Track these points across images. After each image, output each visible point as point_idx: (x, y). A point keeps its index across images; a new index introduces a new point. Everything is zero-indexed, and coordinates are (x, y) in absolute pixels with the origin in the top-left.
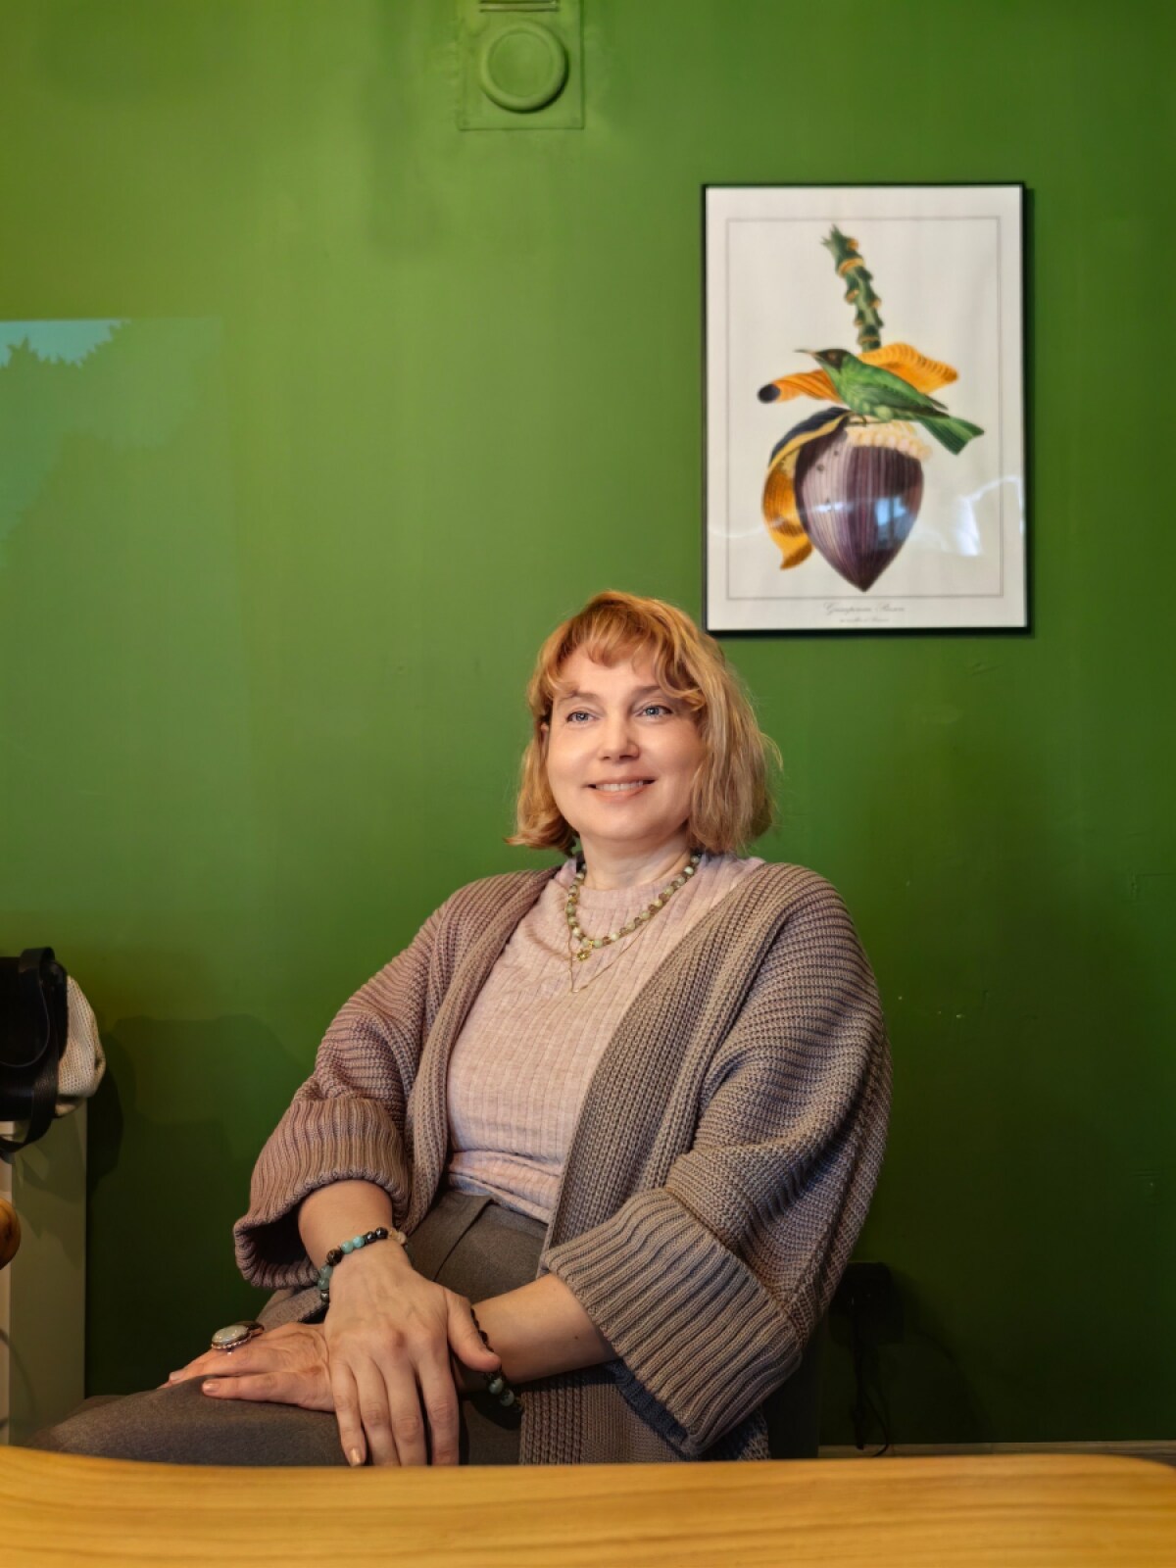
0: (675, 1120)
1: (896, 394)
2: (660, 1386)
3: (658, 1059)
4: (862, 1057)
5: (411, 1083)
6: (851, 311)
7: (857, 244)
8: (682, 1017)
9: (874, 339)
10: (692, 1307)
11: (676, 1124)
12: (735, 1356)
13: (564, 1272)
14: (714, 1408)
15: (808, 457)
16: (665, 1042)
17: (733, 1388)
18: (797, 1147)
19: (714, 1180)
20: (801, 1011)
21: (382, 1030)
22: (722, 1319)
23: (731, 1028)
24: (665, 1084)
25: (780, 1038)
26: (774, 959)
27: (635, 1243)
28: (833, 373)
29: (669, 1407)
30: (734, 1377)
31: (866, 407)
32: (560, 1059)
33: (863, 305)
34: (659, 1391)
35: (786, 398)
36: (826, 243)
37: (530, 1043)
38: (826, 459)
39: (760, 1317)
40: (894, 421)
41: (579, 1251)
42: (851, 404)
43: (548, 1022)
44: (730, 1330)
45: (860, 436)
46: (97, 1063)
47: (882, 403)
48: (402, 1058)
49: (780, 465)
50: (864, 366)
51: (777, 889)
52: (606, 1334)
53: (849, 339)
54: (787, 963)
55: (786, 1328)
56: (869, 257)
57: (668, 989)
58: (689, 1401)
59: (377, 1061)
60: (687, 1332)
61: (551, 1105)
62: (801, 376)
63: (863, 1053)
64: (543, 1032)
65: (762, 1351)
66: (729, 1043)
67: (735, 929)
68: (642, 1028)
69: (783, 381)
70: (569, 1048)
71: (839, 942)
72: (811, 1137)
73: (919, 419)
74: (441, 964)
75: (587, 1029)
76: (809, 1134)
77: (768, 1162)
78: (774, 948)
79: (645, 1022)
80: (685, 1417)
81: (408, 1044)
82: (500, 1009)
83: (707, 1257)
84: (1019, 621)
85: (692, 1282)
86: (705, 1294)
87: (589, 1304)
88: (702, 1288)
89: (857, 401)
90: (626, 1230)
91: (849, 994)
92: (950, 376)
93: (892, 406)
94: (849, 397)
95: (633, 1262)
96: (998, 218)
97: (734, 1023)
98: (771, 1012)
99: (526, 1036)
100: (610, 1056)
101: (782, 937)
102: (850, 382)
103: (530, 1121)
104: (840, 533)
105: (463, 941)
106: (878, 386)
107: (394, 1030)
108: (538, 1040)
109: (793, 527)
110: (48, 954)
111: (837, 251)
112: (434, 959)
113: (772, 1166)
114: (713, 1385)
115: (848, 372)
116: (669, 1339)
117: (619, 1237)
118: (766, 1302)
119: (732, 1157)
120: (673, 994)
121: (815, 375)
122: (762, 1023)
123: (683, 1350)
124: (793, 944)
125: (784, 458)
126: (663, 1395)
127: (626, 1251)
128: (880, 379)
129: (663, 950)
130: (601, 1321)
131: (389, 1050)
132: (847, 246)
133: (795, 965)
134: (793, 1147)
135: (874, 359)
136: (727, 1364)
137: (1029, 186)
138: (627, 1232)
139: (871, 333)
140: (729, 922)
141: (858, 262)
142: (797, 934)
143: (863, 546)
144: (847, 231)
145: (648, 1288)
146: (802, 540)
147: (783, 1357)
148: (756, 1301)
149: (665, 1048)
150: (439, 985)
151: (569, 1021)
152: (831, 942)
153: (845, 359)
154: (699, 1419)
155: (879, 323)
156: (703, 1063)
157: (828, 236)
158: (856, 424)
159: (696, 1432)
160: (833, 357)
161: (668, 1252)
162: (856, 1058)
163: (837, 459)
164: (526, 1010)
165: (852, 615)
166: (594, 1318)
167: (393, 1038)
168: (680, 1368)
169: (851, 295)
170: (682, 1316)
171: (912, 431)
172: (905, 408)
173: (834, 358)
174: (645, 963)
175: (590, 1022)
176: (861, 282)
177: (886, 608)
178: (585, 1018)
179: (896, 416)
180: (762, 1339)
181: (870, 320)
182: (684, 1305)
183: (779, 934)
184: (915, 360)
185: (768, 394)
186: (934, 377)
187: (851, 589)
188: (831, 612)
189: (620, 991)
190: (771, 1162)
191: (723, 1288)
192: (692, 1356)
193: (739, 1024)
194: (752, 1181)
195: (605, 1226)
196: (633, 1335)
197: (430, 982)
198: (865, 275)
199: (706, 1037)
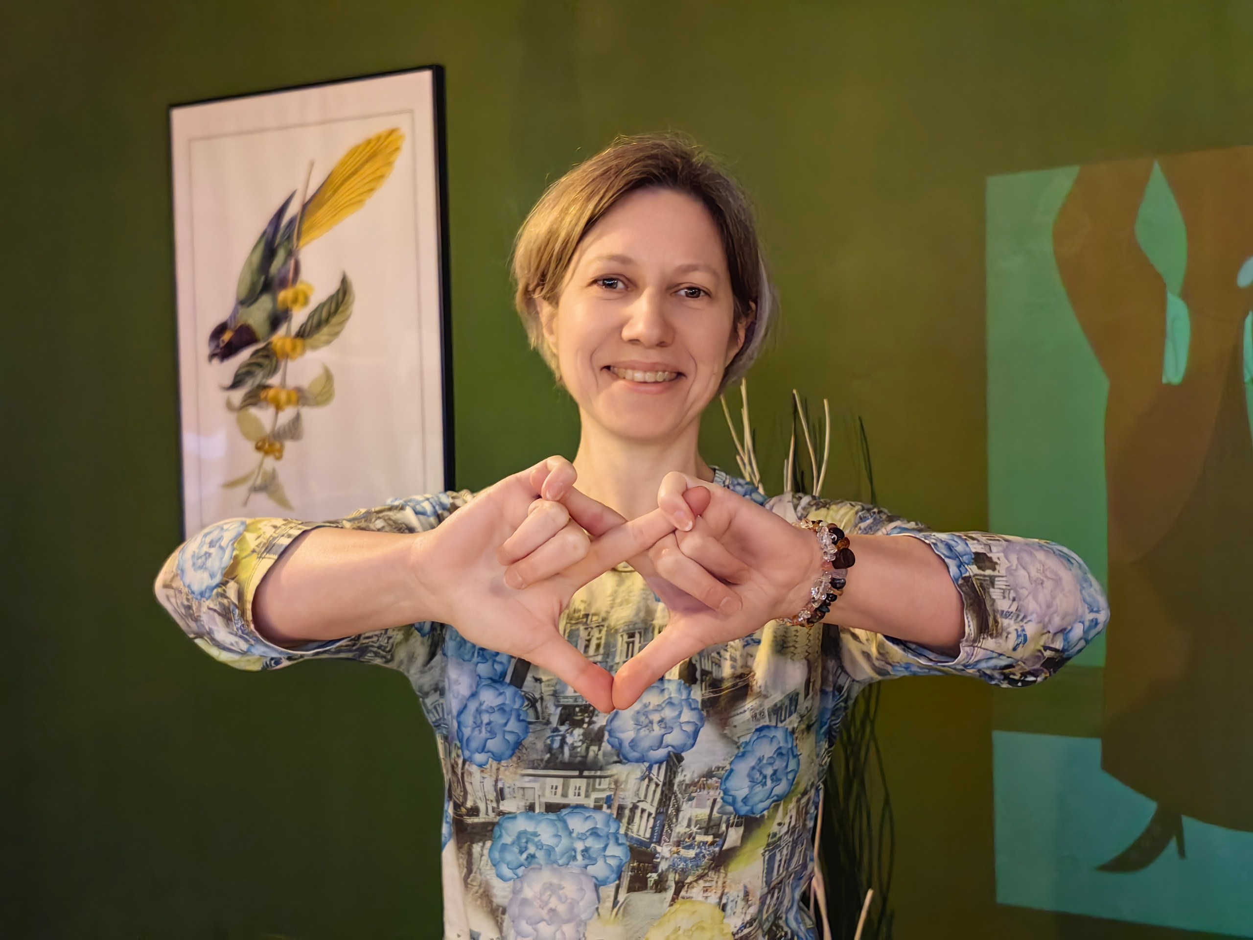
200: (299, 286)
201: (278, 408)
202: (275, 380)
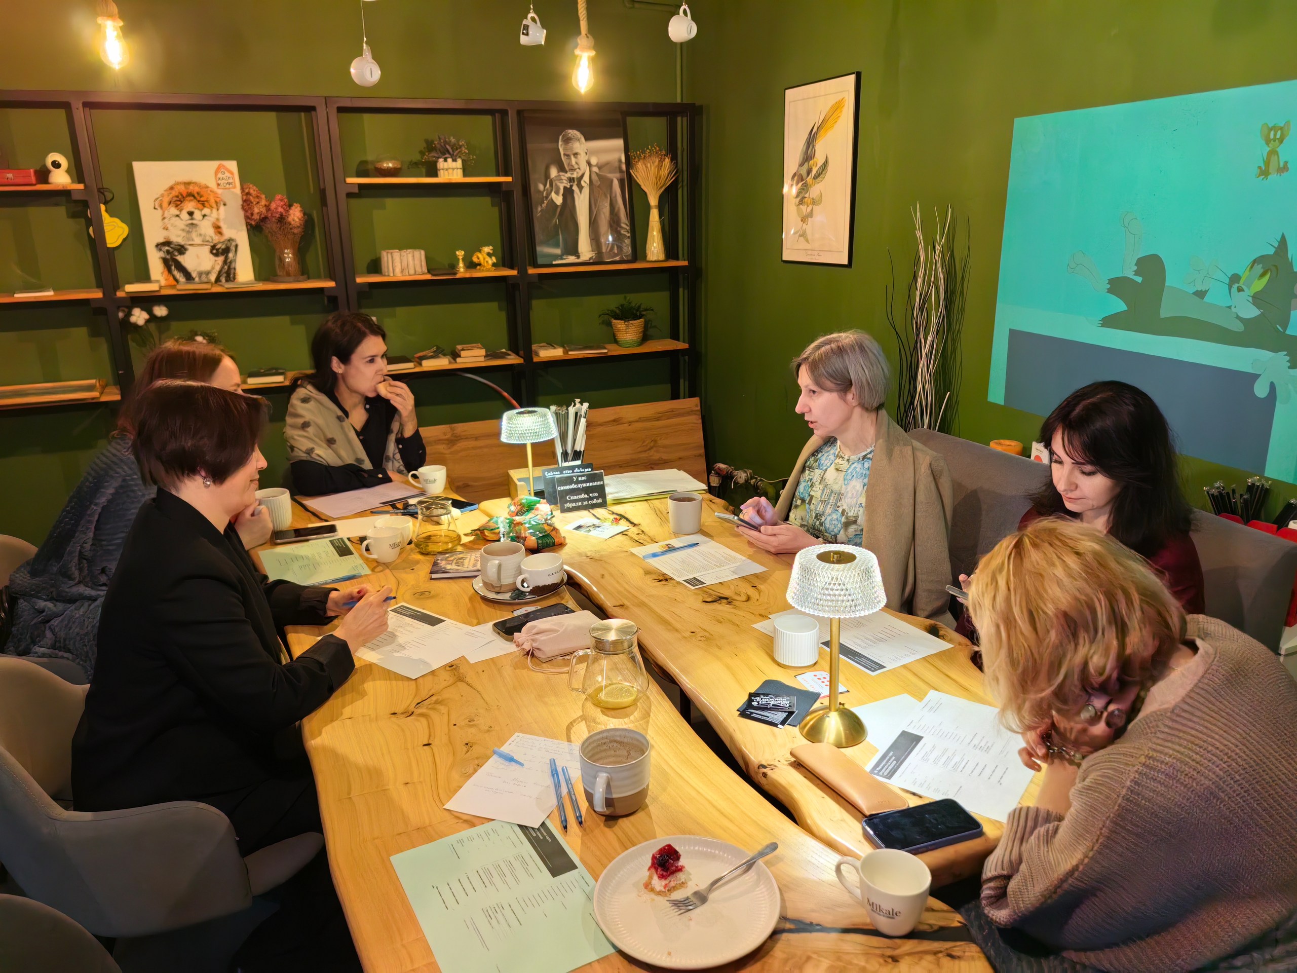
200: (815, 159)
201: (808, 206)
202: (807, 195)
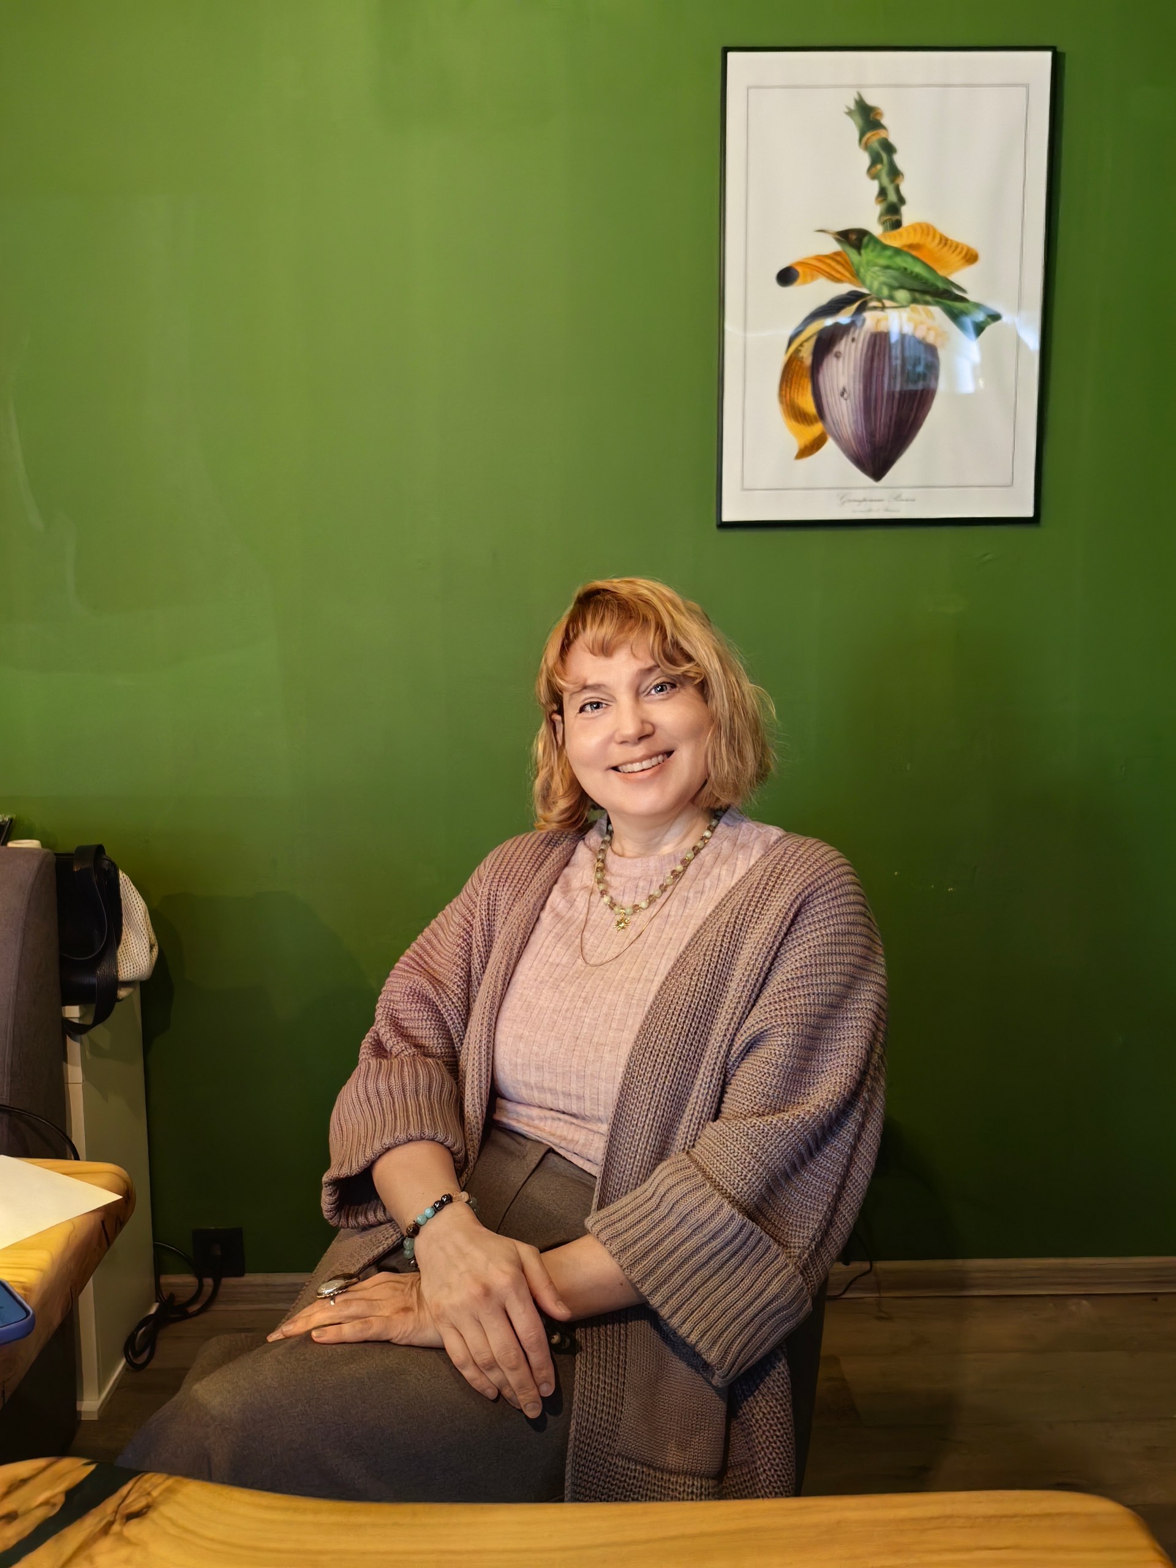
0: (702, 1090)
1: (916, 277)
2: (689, 1330)
3: (687, 1035)
4: (871, 1030)
5: (461, 1040)
6: (874, 187)
7: (881, 114)
8: (708, 995)
9: (895, 218)
10: (714, 1264)
11: (703, 1095)
12: (752, 1303)
13: (604, 1236)
14: (735, 1348)
15: (826, 344)
16: (693, 1019)
17: (751, 1330)
18: (811, 1117)
19: (736, 1149)
20: (815, 988)
21: (432, 995)
22: (740, 1273)
23: (753, 1006)
24: (694, 1057)
25: (797, 1015)
26: (793, 940)
27: (663, 1210)
28: (853, 254)
29: (697, 1349)
30: (751, 1321)
31: (885, 291)
32: (597, 1033)
33: (886, 181)
34: (688, 1336)
35: (805, 282)
36: (850, 113)
37: (569, 1015)
38: (843, 346)
39: (772, 1269)
40: (913, 306)
41: (615, 1217)
42: (870, 289)
43: (583, 995)
44: (747, 1282)
45: (878, 321)
46: (152, 947)
47: (902, 287)
48: (452, 1020)
49: (797, 351)
50: (885, 247)
51: (793, 871)
52: (642, 1290)
53: (870, 219)
54: (804, 943)
55: (795, 1276)
56: (894, 130)
57: (695, 969)
58: (714, 1343)
59: (428, 1022)
60: (711, 1284)
61: (592, 1075)
62: (820, 258)
63: (870, 1025)
64: (579, 1004)
65: (774, 1298)
66: (750, 1021)
67: (754, 911)
68: (673, 1007)
69: (801, 263)
70: (605, 1021)
71: (851, 918)
72: (823, 1107)
73: (938, 303)
74: (483, 929)
75: (620, 1004)
76: (822, 1104)
77: (784, 1132)
78: (793, 929)
79: (675, 1001)
80: (712, 1357)
81: (456, 1007)
82: (539, 979)
83: (727, 1225)
84: (1029, 512)
85: (714, 1243)
86: (725, 1253)
87: (625, 1266)
88: (722, 1249)
89: (876, 285)
90: (655, 1197)
91: (860, 968)
92: (971, 258)
93: (911, 290)
94: (868, 280)
95: (662, 1226)
96: (1027, 86)
97: (756, 1001)
98: (789, 990)
99: (565, 1007)
100: (644, 1031)
101: (799, 919)
102: (869, 264)
103: (574, 1088)
104: (856, 422)
105: (502, 905)
106: (898, 269)
107: (443, 995)
108: (577, 1012)
109: (809, 415)
110: (100, 849)
111: (860, 121)
112: (476, 923)
113: (788, 1135)
114: (734, 1328)
115: (868, 254)
116: (696, 1292)
117: (649, 1203)
118: (778, 1255)
119: (752, 1129)
120: (699, 974)
121: (834, 256)
122: (780, 1001)
123: (708, 1300)
124: (810, 924)
125: (801, 345)
126: (693, 1339)
127: (656, 1216)
128: (900, 261)
129: (688, 928)
130: (636, 1280)
131: (438, 1011)
132: (872, 116)
133: (811, 944)
134: (807, 1118)
135: (895, 240)
136: (744, 1310)
137: (1059, 50)
138: (656, 1200)
139: (892, 212)
140: (749, 905)
141: (882, 134)
142: (813, 915)
143: (877, 436)
144: (870, 101)
145: (676, 1249)
146: (817, 428)
147: (793, 1301)
148: (768, 1257)
149: (693, 1024)
150: (482, 949)
151: (603, 995)
152: (844, 919)
153: (866, 240)
154: (724, 1358)
155: (902, 201)
156: (726, 1041)
157: (852, 105)
158: (875, 308)
159: (721, 1368)
160: (853, 237)
161: (692, 1220)
162: (864, 1031)
163: (854, 345)
164: (562, 981)
165: (864, 506)
166: (630, 1278)
167: (442, 1002)
168: (706, 1315)
169: (873, 170)
170: (705, 1272)
171: (931, 316)
172: (924, 292)
173: (855, 238)
174: (671, 939)
175: (623, 997)
176: (884, 156)
177: (898, 498)
178: (618, 992)
179: (914, 301)
180: (774, 1288)
181: (892, 197)
182: (707, 1262)
183: (796, 915)
184: (937, 240)
185: (786, 277)
186: (955, 258)
187: (865, 480)
188: (843, 503)
189: (648, 966)
190: (787, 1132)
191: (741, 1248)
192: (715, 1305)
193: (760, 1002)
194: (770, 1149)
195: (639, 1190)
196: (665, 1290)
197: (474, 946)
198: (889, 148)
199: (729, 1017)
